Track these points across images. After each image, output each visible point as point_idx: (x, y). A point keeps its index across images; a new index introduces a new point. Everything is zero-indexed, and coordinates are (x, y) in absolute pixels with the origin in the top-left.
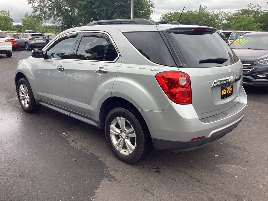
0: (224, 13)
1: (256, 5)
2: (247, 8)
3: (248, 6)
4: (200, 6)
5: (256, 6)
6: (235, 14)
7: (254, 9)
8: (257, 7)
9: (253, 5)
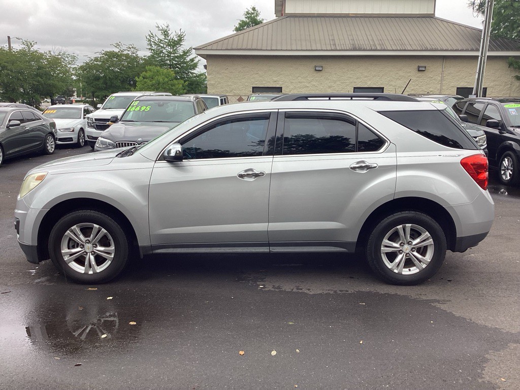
0: (68, 56)
1: (131, 46)
2: (116, 50)
3: (116, 47)
4: (9, 37)
5: (130, 48)
6: (96, 59)
7: (127, 52)
8: (132, 49)
9: (124, 46)
